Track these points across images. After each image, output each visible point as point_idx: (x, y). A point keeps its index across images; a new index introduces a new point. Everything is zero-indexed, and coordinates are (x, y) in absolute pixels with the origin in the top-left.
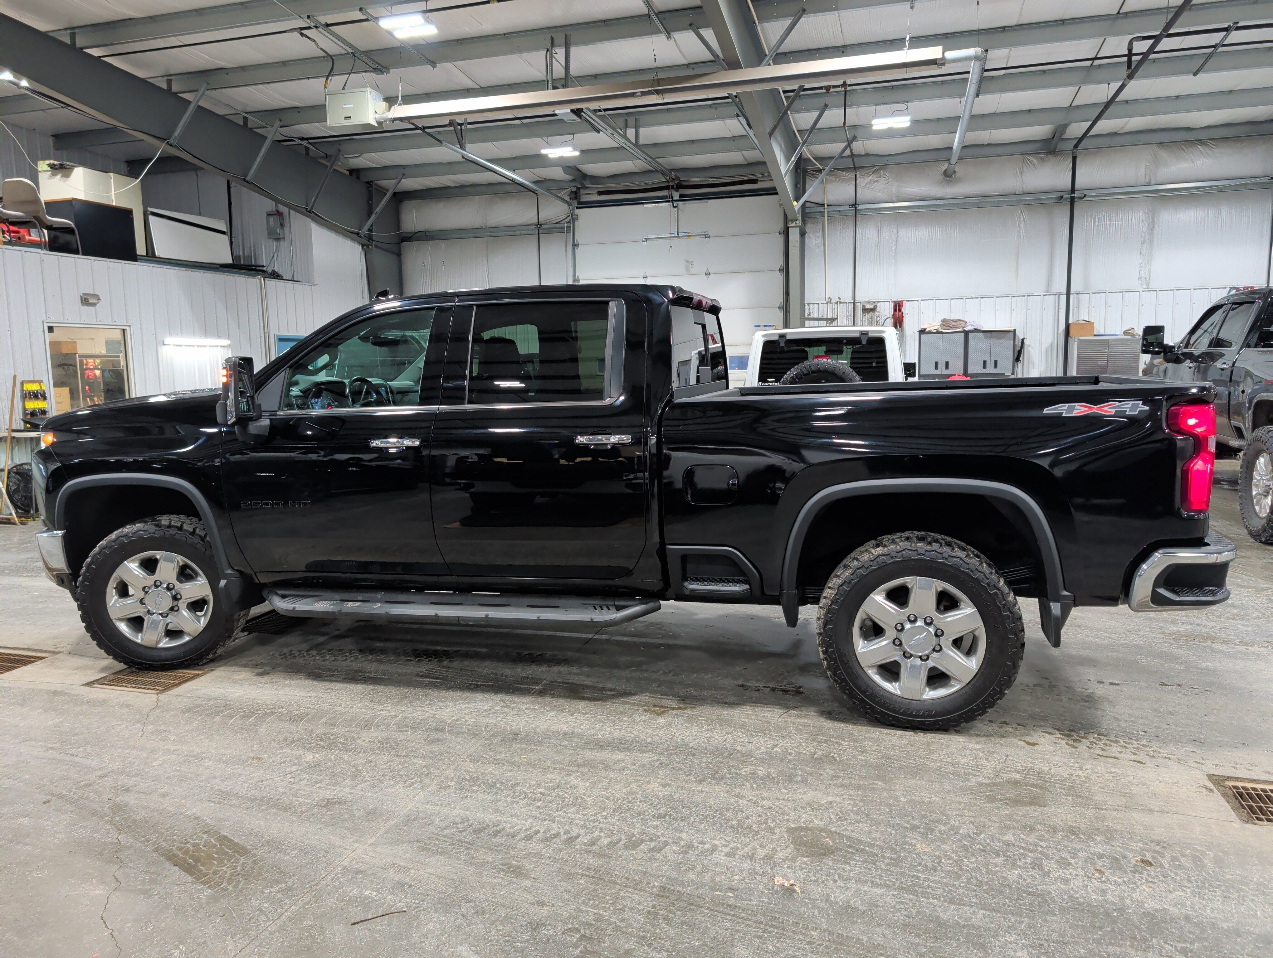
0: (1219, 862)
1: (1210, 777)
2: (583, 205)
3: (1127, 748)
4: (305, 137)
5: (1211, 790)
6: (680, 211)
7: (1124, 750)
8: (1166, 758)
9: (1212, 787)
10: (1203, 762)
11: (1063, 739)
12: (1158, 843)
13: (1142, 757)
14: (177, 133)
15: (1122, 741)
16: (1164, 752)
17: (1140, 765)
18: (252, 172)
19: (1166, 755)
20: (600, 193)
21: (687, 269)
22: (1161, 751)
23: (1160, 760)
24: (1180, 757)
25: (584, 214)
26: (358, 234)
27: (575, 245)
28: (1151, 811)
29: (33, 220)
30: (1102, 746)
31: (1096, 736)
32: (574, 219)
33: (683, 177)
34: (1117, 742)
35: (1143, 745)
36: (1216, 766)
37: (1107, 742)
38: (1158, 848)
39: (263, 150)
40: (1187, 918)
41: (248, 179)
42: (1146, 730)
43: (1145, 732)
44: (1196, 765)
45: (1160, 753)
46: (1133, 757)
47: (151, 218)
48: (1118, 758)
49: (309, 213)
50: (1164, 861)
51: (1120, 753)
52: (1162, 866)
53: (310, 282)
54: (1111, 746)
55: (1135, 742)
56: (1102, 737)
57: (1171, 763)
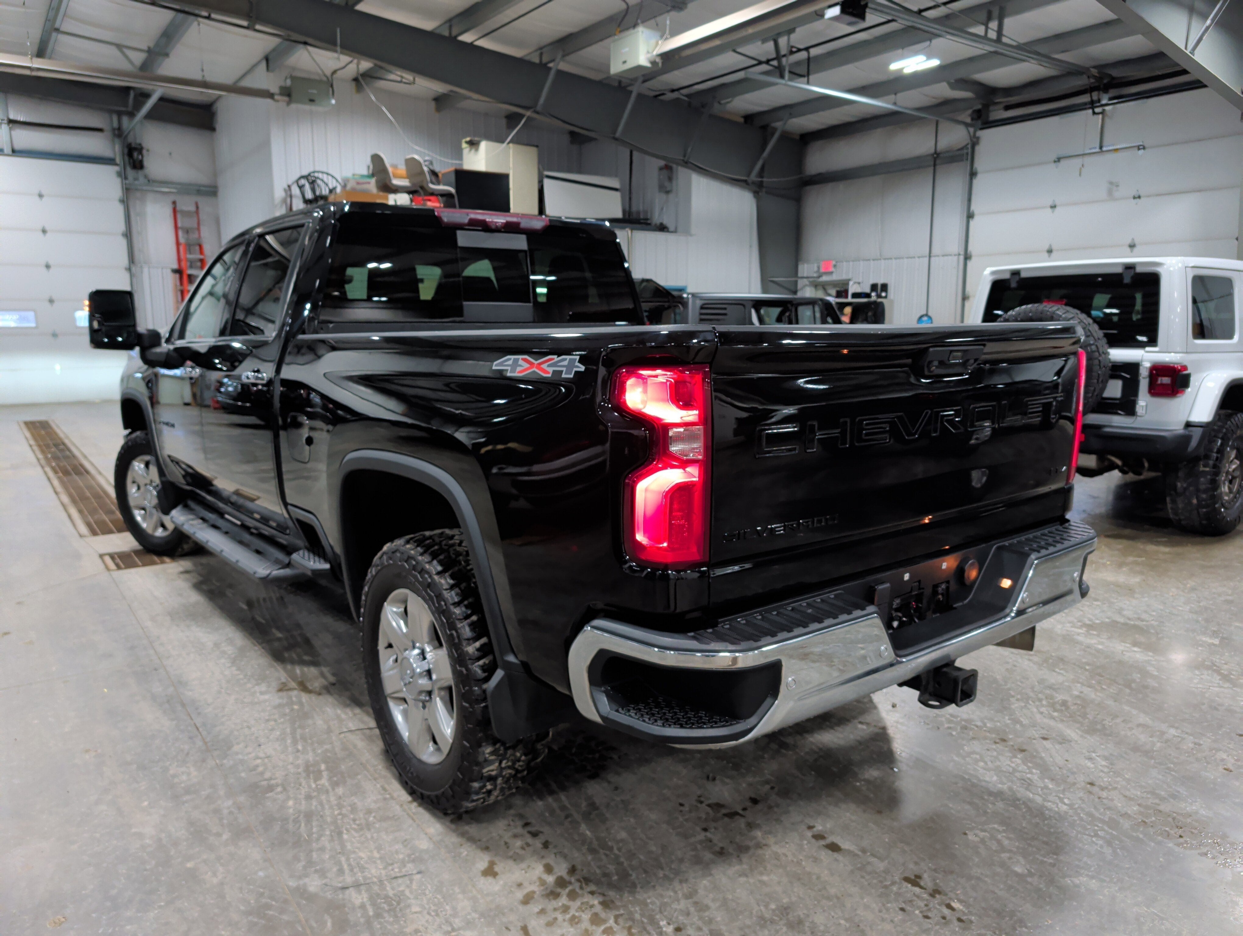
2: (989, 124)
4: (675, 88)
6: (1107, 120)
14: (542, 101)
18: (620, 128)
20: (1008, 108)
21: (1110, 193)
25: (988, 136)
26: (745, 181)
27: (973, 174)
29: (419, 189)
32: (975, 142)
33: (1115, 73)
39: (629, 106)
41: (618, 135)
47: (546, 182)
49: (686, 164)
53: (687, 232)
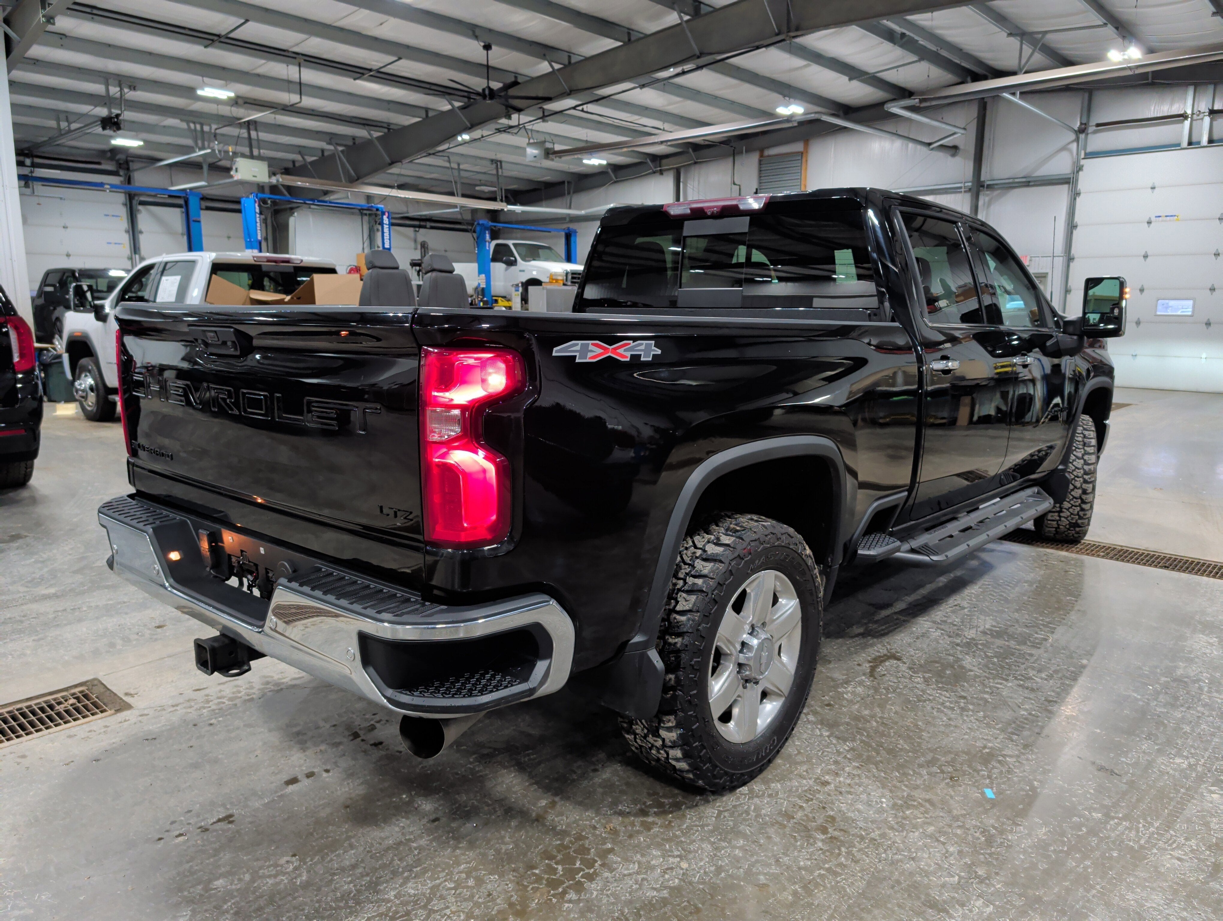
0: (112, 645)
1: (128, 707)
3: (218, 698)
5: (127, 694)
7: (219, 695)
8: (177, 705)
9: (126, 699)
10: (140, 718)
11: (279, 679)
12: (156, 640)
13: (200, 695)
15: (227, 702)
16: (181, 711)
17: (197, 688)
19: (178, 708)
22: (184, 710)
23: (181, 700)
24: (164, 712)
28: (169, 656)
30: (241, 689)
31: (254, 696)
34: (230, 699)
35: (204, 708)
36: (125, 721)
37: (239, 695)
38: (155, 637)
40: (126, 614)
42: (211, 728)
43: (211, 724)
44: (146, 712)
45: (185, 708)
46: (206, 692)
48: (219, 684)
50: (149, 632)
51: (220, 691)
52: (149, 629)
54: (233, 693)
55: (213, 707)
56: (247, 698)
57: (170, 702)
